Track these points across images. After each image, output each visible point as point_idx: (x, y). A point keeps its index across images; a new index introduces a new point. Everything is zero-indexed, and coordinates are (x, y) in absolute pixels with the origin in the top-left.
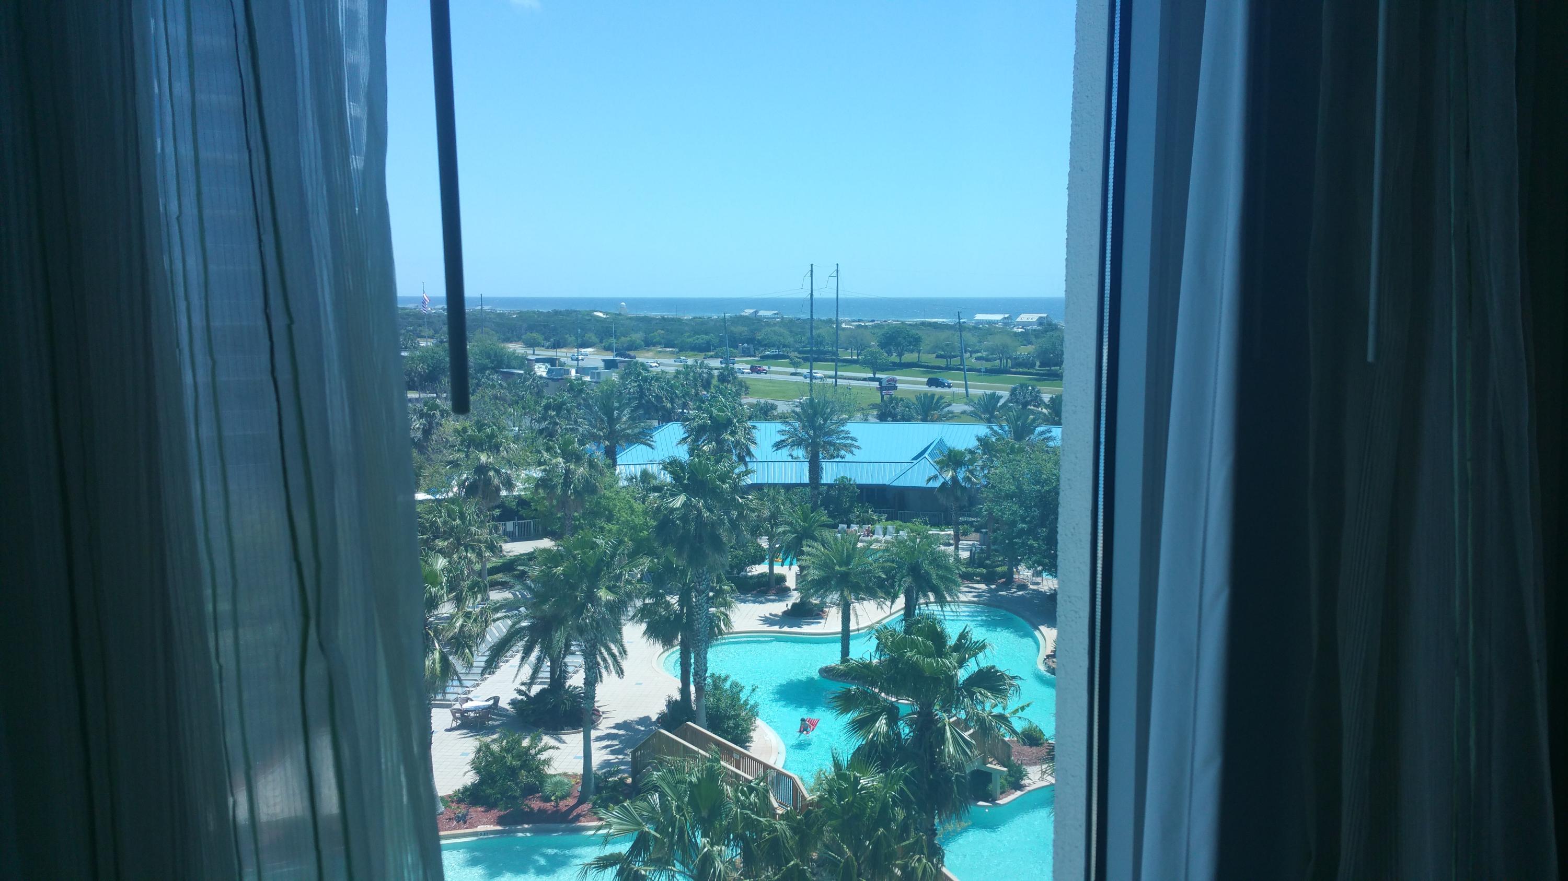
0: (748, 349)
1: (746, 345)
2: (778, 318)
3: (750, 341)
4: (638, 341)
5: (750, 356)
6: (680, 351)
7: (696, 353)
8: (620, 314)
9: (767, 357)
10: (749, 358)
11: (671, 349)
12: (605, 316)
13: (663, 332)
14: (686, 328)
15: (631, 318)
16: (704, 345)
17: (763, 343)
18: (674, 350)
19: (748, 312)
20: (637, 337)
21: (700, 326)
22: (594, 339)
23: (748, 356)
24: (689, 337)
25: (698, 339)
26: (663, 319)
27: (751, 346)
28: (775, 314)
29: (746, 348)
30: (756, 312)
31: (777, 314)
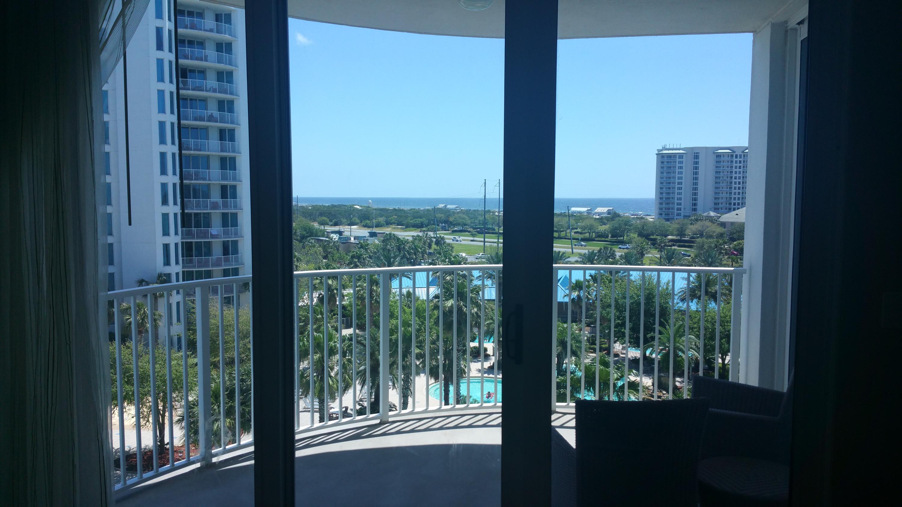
0: (445, 226)
1: (443, 224)
2: (458, 209)
3: (446, 222)
4: (382, 222)
5: (446, 231)
6: (406, 227)
7: (415, 229)
8: (369, 207)
9: (456, 231)
10: (445, 232)
11: (401, 227)
12: (360, 208)
13: (396, 217)
14: (409, 215)
15: (375, 209)
16: (419, 224)
17: (453, 223)
18: (403, 227)
19: (441, 206)
20: (382, 220)
21: (416, 214)
22: (358, 221)
23: (445, 231)
24: (411, 220)
25: (416, 221)
26: (395, 209)
27: (447, 225)
28: (456, 207)
29: (444, 226)
30: (446, 206)
31: (458, 207)
